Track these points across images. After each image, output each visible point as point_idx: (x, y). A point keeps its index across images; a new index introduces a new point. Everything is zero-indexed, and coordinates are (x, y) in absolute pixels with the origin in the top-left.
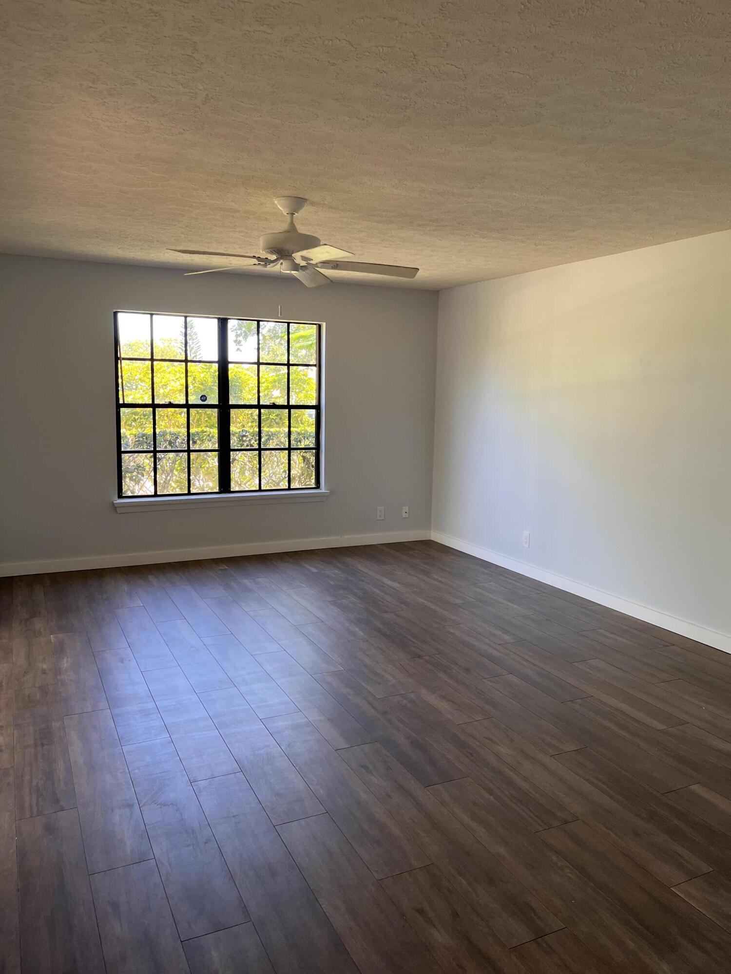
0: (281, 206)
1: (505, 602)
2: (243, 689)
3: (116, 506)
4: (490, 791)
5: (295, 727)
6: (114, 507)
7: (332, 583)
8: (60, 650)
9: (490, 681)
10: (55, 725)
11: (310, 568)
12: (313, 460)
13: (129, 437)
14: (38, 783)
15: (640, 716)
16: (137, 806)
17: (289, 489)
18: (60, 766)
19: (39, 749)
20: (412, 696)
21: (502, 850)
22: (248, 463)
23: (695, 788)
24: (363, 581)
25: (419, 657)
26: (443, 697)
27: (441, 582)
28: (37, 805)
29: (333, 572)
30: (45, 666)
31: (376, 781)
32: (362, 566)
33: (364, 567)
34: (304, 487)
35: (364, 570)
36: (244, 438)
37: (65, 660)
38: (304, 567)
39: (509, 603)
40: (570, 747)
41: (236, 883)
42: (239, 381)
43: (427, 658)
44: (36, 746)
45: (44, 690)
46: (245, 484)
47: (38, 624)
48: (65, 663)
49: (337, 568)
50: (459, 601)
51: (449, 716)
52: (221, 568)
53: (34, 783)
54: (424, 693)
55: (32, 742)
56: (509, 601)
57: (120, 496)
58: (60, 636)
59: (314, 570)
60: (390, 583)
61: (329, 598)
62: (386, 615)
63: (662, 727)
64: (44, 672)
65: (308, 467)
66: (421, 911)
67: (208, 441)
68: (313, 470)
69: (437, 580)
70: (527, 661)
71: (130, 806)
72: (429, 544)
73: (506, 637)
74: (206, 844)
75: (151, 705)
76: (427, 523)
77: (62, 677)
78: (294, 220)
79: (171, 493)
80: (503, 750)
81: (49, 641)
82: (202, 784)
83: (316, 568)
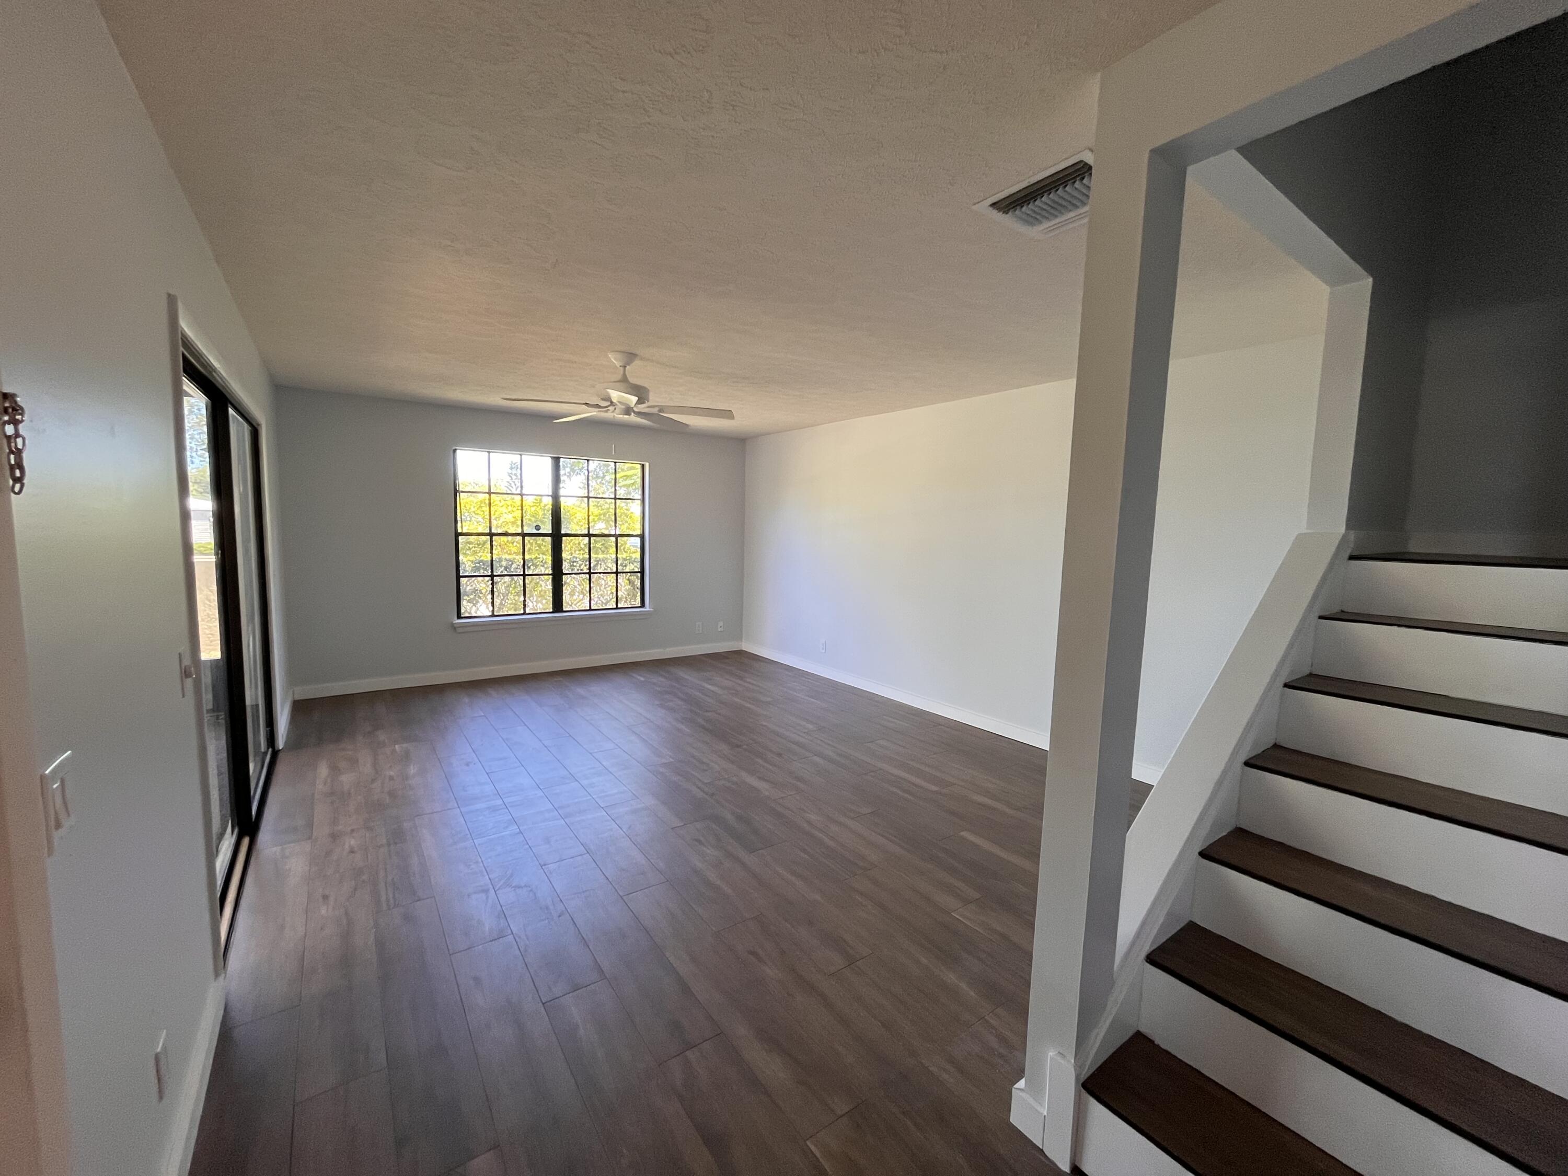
0: (615, 359)
1: (807, 698)
2: (585, 782)
3: (455, 626)
4: (804, 851)
5: (634, 812)
6: (454, 627)
7: (658, 689)
8: (406, 757)
9: (801, 763)
10: (406, 825)
11: (639, 677)
12: (638, 583)
13: (466, 563)
14: (393, 879)
15: (918, 781)
16: (492, 892)
17: (617, 608)
18: (414, 861)
19: (392, 847)
20: (735, 779)
21: (818, 897)
22: (578, 586)
23: (963, 834)
24: (686, 686)
25: (738, 746)
26: (761, 779)
27: (753, 684)
28: (394, 897)
29: (658, 680)
30: (392, 773)
31: (708, 851)
32: (684, 674)
33: (687, 675)
34: (630, 606)
35: (686, 677)
36: (575, 564)
37: (412, 767)
38: (633, 677)
39: (810, 699)
40: (865, 810)
41: (591, 948)
42: (568, 514)
43: (745, 747)
44: (389, 845)
45: (392, 794)
46: (575, 605)
47: (382, 736)
48: (412, 770)
49: (662, 676)
50: (769, 699)
51: (767, 793)
52: (556, 679)
53: (390, 878)
54: (744, 774)
55: (384, 841)
56: (812, 697)
57: (459, 616)
58: (405, 745)
59: (642, 679)
60: (709, 687)
61: (657, 702)
62: (709, 714)
63: (934, 788)
64: (391, 778)
65: (634, 589)
66: (752, 953)
67: (541, 566)
68: (638, 591)
69: (749, 683)
70: (829, 744)
71: (486, 891)
72: (740, 653)
73: (810, 726)
74: (560, 918)
75: (499, 802)
76: (739, 638)
77: (410, 782)
78: (627, 373)
79: (506, 613)
80: (813, 817)
81: (394, 751)
82: (552, 867)
83: (644, 677)
